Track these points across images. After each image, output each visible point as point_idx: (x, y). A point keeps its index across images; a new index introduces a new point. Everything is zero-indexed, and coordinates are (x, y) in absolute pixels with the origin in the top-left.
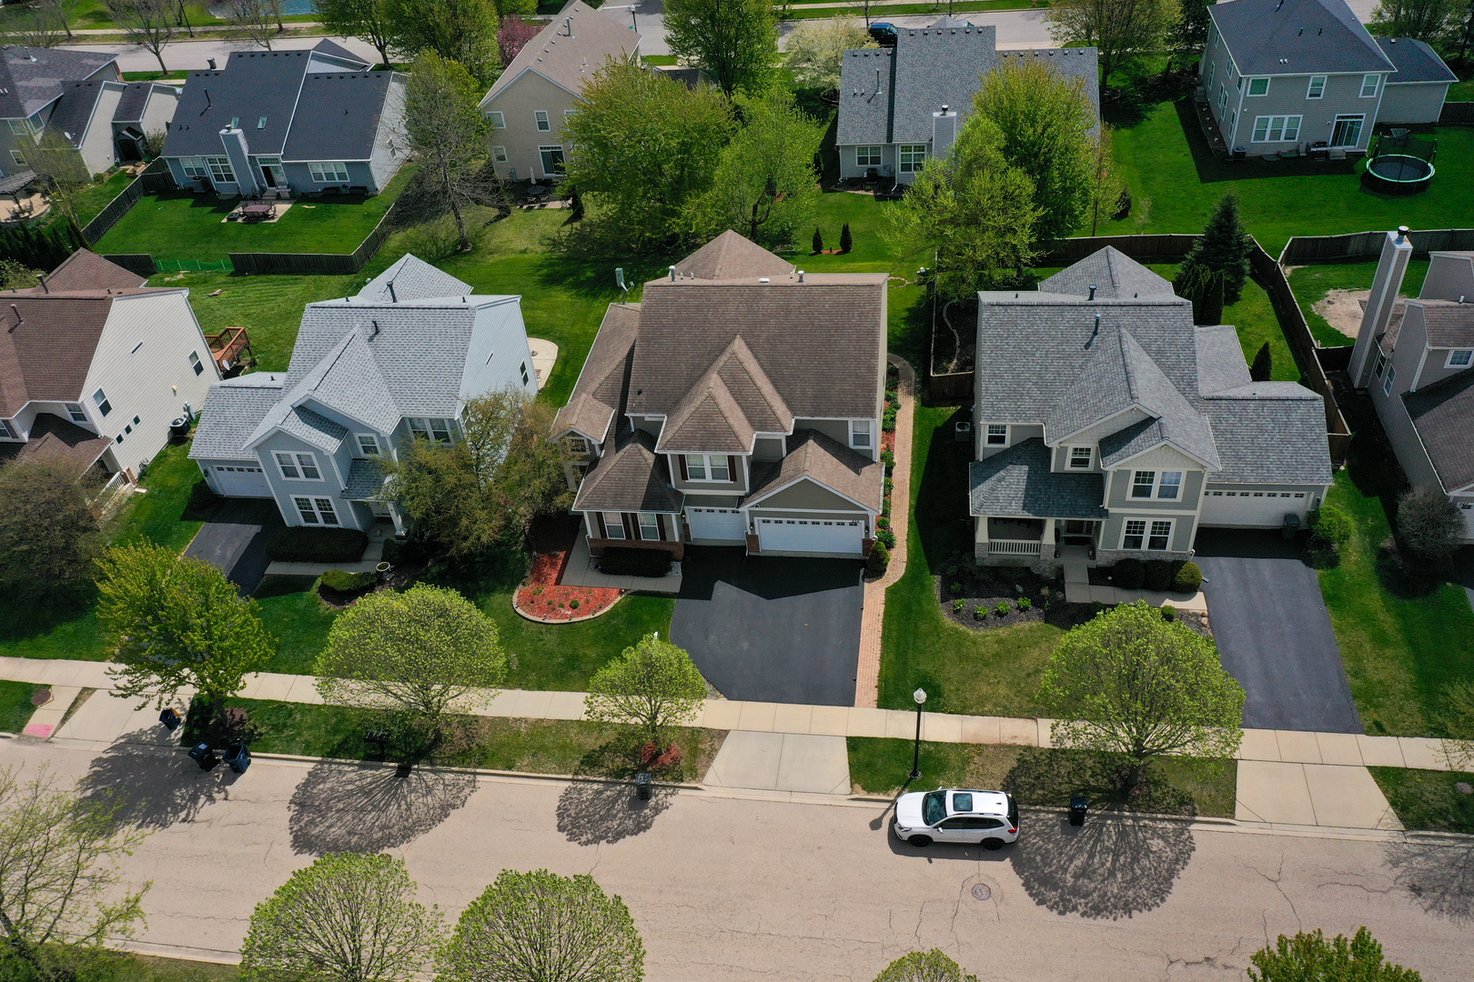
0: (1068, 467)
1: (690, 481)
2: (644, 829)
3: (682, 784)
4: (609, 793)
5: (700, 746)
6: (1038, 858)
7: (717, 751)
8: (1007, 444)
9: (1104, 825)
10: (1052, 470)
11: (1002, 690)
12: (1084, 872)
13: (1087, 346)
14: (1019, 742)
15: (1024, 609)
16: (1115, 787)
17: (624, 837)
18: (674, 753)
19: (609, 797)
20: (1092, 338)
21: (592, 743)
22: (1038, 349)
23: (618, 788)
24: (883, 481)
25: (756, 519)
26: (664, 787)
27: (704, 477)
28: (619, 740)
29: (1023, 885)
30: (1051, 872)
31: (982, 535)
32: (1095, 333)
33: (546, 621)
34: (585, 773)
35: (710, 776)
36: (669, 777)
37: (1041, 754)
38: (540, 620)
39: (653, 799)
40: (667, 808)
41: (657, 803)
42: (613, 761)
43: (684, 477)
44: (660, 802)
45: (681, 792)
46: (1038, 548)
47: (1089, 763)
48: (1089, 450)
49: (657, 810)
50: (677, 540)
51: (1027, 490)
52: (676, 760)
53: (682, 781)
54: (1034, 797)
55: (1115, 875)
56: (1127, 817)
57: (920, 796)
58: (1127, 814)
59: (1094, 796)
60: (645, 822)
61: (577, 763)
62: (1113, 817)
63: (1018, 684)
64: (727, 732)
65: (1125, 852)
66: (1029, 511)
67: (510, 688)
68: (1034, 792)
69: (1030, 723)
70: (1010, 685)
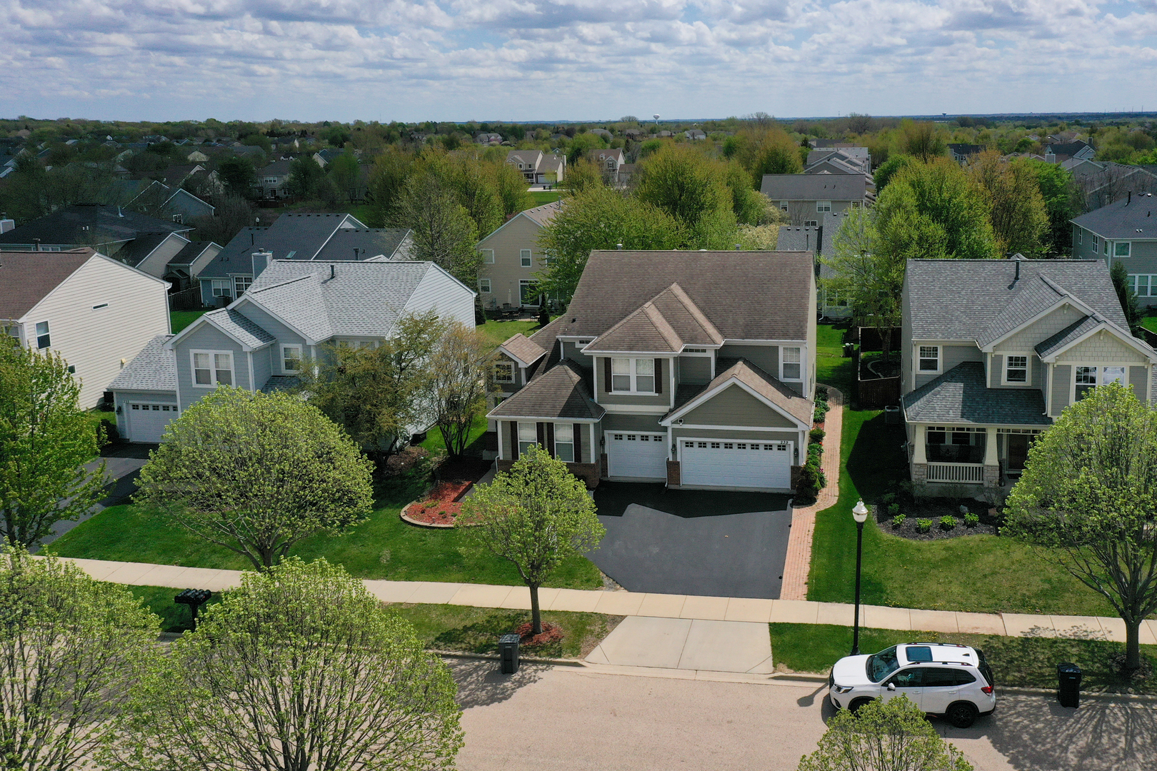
0: (1004, 382)
1: (614, 393)
2: (500, 700)
3: (559, 660)
4: (463, 667)
5: (588, 628)
6: (1025, 737)
7: (608, 633)
8: (940, 370)
9: (1107, 707)
10: (989, 386)
11: (956, 589)
12: (1089, 752)
13: (1010, 287)
14: (981, 632)
15: (972, 525)
16: (1111, 670)
17: (472, 707)
18: (554, 633)
19: (461, 671)
20: (1014, 282)
21: (456, 623)
22: (963, 289)
23: (477, 663)
24: (813, 411)
25: (679, 439)
26: (535, 662)
27: (629, 389)
28: (488, 622)
29: (1009, 762)
30: (1046, 751)
31: (919, 455)
32: (1017, 278)
33: (433, 525)
34: (438, 648)
35: (595, 654)
36: (544, 653)
37: (1011, 641)
38: (428, 524)
39: (520, 673)
40: (535, 681)
41: (523, 677)
42: (476, 639)
43: (608, 389)
44: (527, 677)
45: (556, 668)
46: (981, 470)
47: (1074, 650)
48: (1024, 359)
49: (521, 684)
50: (593, 461)
51: (964, 401)
52: (556, 639)
53: (560, 656)
54: (1009, 678)
55: (1134, 756)
56: (1134, 700)
57: (862, 659)
58: (1133, 696)
59: (1088, 678)
60: (503, 693)
61: (432, 639)
62: (1116, 700)
63: (974, 584)
64: (623, 617)
65: (1141, 733)
66: (968, 419)
67: (373, 579)
68: (1007, 674)
69: (993, 617)
70: (965, 585)
